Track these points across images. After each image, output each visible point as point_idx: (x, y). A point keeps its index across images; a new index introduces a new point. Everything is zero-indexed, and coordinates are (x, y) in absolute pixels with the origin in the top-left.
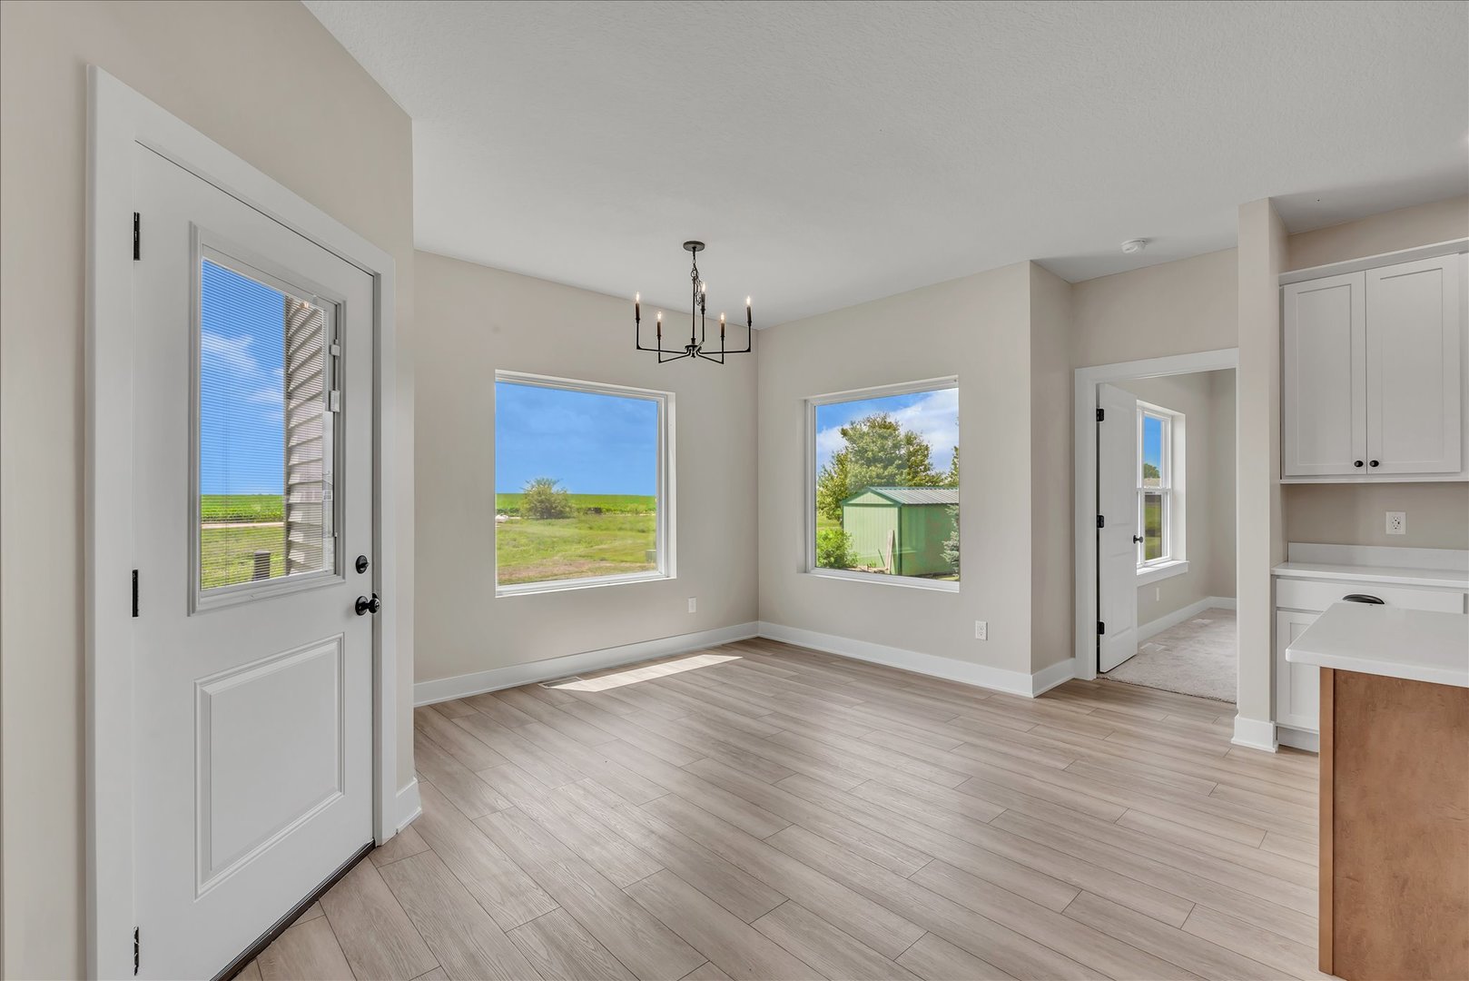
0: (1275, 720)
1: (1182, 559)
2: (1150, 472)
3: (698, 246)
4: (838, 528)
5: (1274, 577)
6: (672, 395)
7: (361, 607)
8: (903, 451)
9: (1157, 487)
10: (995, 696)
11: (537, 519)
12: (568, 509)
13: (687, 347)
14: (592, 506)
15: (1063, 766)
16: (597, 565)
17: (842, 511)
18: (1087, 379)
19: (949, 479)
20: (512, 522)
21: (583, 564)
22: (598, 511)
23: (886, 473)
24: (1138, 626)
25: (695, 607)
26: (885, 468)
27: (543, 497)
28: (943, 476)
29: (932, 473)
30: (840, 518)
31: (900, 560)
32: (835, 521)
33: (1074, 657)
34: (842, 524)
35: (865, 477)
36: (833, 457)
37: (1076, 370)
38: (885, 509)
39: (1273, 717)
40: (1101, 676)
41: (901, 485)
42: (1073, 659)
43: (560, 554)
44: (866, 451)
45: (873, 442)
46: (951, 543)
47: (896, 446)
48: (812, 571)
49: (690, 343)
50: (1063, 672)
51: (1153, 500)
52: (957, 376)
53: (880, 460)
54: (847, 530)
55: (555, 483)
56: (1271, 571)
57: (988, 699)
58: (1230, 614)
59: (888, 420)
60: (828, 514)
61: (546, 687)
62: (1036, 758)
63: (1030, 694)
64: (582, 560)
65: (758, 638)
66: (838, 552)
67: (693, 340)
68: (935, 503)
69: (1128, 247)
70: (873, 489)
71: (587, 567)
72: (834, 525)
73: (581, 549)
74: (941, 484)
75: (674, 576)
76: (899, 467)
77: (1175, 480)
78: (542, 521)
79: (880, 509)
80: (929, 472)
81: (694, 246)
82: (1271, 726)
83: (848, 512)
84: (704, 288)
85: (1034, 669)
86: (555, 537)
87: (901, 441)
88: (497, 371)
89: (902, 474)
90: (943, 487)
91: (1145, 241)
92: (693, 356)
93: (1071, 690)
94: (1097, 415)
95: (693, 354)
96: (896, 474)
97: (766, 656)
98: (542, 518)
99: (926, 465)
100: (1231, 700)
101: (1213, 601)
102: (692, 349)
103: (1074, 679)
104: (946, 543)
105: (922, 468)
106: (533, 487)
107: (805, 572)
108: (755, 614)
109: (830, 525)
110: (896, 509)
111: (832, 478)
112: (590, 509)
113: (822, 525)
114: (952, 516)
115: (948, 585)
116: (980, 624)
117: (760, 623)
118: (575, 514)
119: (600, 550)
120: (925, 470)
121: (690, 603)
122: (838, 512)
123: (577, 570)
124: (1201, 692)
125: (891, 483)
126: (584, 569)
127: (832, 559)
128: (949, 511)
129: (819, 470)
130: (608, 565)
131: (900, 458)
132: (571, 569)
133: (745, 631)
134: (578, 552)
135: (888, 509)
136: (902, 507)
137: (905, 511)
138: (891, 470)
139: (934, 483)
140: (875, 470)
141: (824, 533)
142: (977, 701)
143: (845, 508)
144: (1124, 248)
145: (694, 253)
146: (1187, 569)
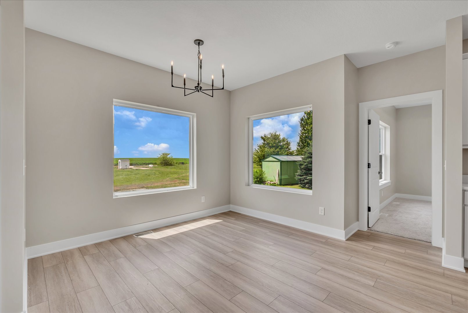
0: (465, 257)
1: (388, 180)
4: (260, 169)
6: (195, 114)
8: (281, 144)
9: (380, 154)
10: (329, 240)
11: (163, 166)
12: (173, 163)
13: (196, 87)
14: (181, 162)
15: (372, 284)
16: (181, 181)
17: (262, 163)
18: (364, 107)
19: (296, 153)
20: (154, 167)
21: (176, 181)
22: (183, 163)
23: (276, 151)
25: (204, 200)
26: (276, 149)
27: (165, 159)
28: (295, 152)
29: (291, 151)
30: (261, 165)
31: (281, 180)
32: (259, 166)
33: (359, 221)
34: (262, 167)
35: (269, 152)
36: (258, 146)
37: (360, 104)
38: (276, 162)
39: (463, 255)
40: (369, 229)
41: (281, 155)
43: (169, 178)
44: (269, 144)
45: (272, 141)
46: (298, 174)
47: (280, 142)
48: (251, 185)
50: (355, 228)
51: (380, 158)
52: (311, 105)
53: (274, 147)
54: (263, 170)
55: (169, 154)
56: (463, 188)
57: (327, 242)
59: (277, 134)
60: (257, 164)
61: (136, 237)
62: (357, 278)
63: (344, 238)
64: (176, 180)
65: (230, 211)
66: (260, 177)
67: (198, 84)
68: (292, 160)
69: (388, 46)
70: (272, 156)
71: (177, 182)
72: (259, 168)
73: (176, 176)
74: (294, 154)
75: (195, 188)
76: (280, 149)
77: (386, 150)
78: (164, 167)
79: (274, 162)
80: (290, 151)
81: (199, 42)
82: (463, 259)
83: (264, 164)
84: (201, 57)
85: (345, 229)
86: (168, 172)
87: (281, 140)
88: (114, 100)
89: (281, 151)
90: (294, 155)
91: (397, 43)
92: (198, 91)
94: (368, 122)
95: (198, 90)
96: (279, 151)
97: (232, 220)
98: (165, 166)
99: (289, 148)
100: (428, 241)
101: (397, 195)
102: (198, 88)
103: (358, 230)
104: (296, 174)
105: (288, 149)
106: (161, 155)
107: (249, 185)
108: (229, 202)
109: (258, 168)
110: (280, 163)
111: (258, 152)
112: (180, 163)
113: (255, 168)
114: (298, 165)
115: (308, 192)
116: (321, 208)
117: (231, 205)
118: (176, 164)
119: (182, 176)
120: (289, 150)
121: (202, 198)
122: (261, 163)
123: (174, 183)
124: (414, 237)
125: (277, 154)
126: (176, 183)
127: (259, 179)
128: (297, 163)
129: (254, 150)
130: (185, 181)
131: (281, 146)
132: (172, 182)
133: (224, 209)
134: (175, 177)
135: (277, 162)
136: (282, 162)
137: (282, 163)
138: (278, 150)
139: (291, 154)
140: (272, 150)
141: (256, 170)
142: (322, 242)
143: (263, 162)
144: (387, 47)
145: (199, 45)
146: (390, 184)
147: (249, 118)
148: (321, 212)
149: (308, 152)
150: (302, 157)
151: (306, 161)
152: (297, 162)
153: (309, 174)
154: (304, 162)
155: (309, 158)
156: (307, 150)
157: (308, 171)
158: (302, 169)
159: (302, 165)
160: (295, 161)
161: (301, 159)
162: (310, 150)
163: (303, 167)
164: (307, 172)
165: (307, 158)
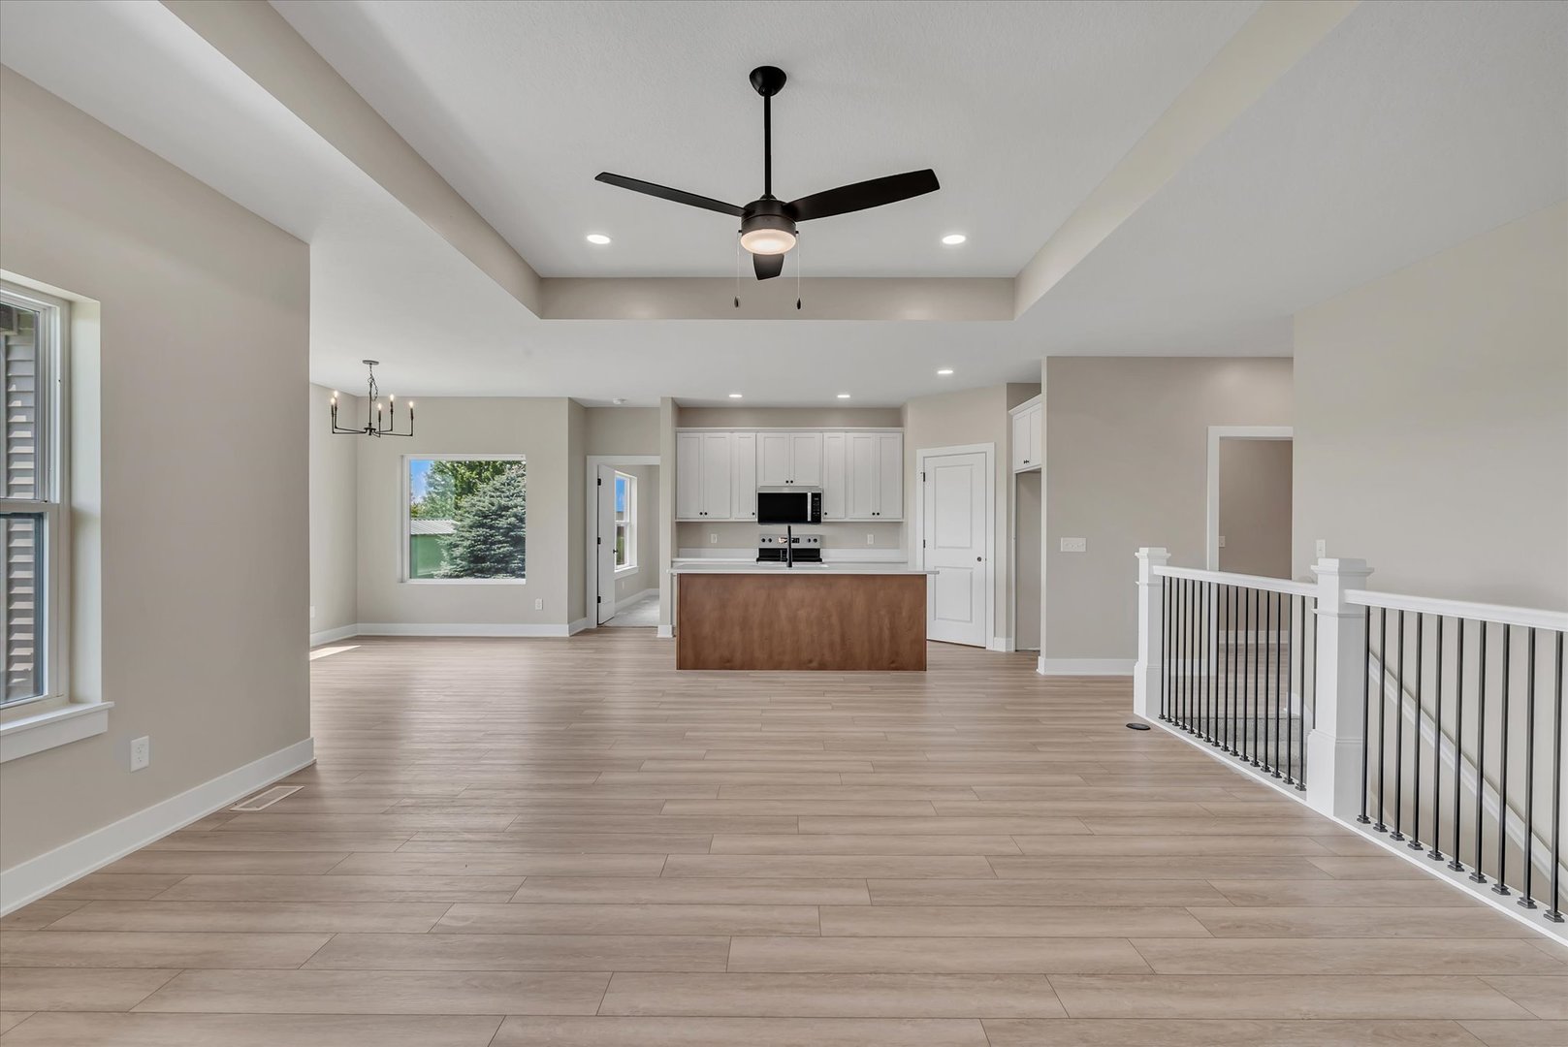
1: (635, 565)
2: (620, 514)
5: (672, 562)
9: (622, 522)
10: (549, 639)
13: (366, 429)
18: (594, 463)
24: (616, 602)
33: (586, 617)
37: (588, 457)
40: (601, 624)
42: (584, 619)
48: (408, 581)
49: (367, 426)
50: (581, 624)
51: (620, 531)
57: (546, 639)
58: (657, 597)
63: (568, 635)
65: (359, 636)
67: (370, 424)
69: (616, 402)
77: (631, 519)
85: (569, 623)
91: (623, 400)
93: (586, 632)
94: (598, 483)
95: (370, 434)
101: (651, 591)
102: (371, 430)
103: (587, 628)
107: (402, 581)
114: (442, 547)
115: (518, 580)
116: (539, 600)
117: (359, 625)
124: (642, 625)
144: (614, 402)
146: (637, 571)
147: (402, 456)
148: (538, 605)
149: (474, 509)
150: (455, 525)
151: (467, 535)
152: (439, 538)
153: (477, 572)
154: (462, 536)
155: (479, 527)
156: (474, 505)
157: (472, 562)
158: (456, 558)
159: (456, 546)
160: (430, 536)
161: (451, 530)
162: (481, 504)
163: (457, 552)
164: (472, 565)
165: (471, 527)
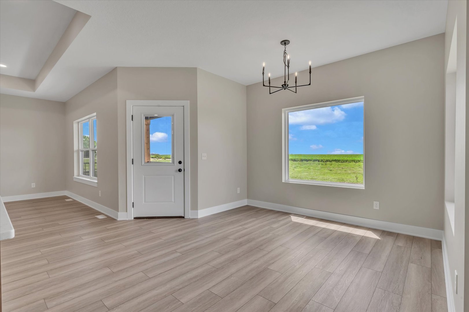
3: (286, 42)
7: (180, 170)
13: (282, 85)
49: (284, 83)
61: (291, 215)
67: (285, 82)
81: (285, 43)
84: (288, 57)
92: (285, 89)
102: (285, 86)
145: (285, 45)
